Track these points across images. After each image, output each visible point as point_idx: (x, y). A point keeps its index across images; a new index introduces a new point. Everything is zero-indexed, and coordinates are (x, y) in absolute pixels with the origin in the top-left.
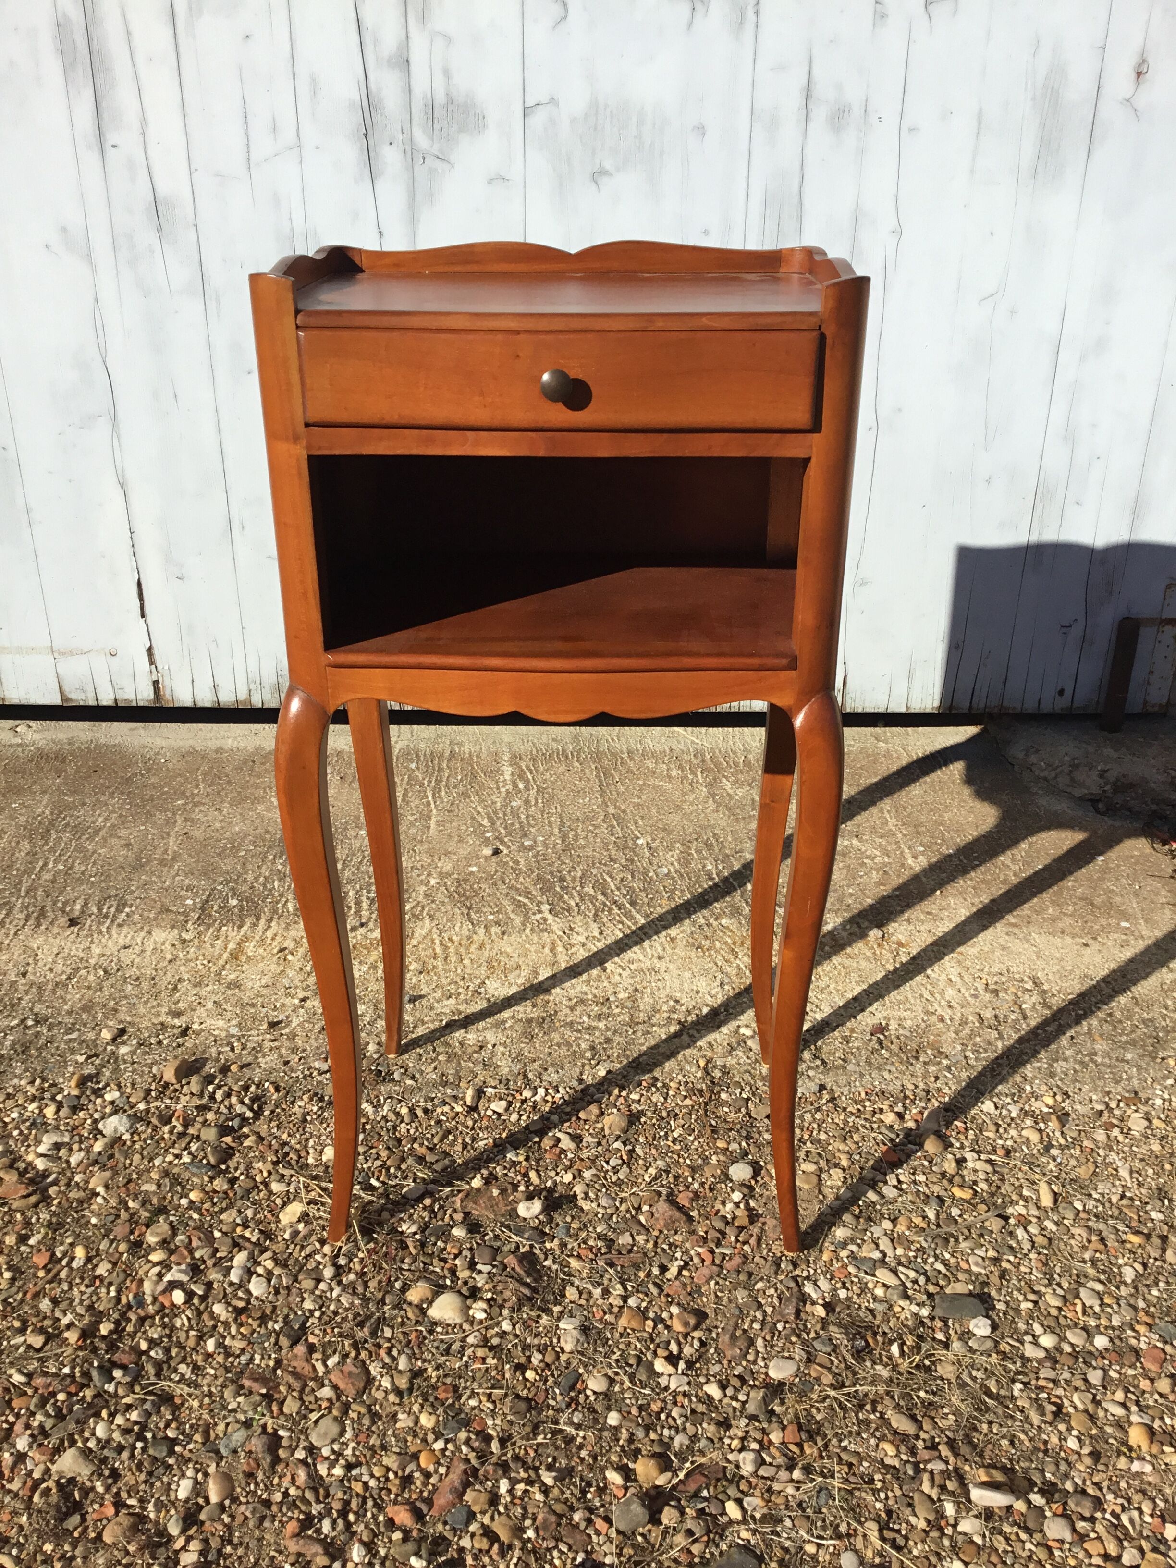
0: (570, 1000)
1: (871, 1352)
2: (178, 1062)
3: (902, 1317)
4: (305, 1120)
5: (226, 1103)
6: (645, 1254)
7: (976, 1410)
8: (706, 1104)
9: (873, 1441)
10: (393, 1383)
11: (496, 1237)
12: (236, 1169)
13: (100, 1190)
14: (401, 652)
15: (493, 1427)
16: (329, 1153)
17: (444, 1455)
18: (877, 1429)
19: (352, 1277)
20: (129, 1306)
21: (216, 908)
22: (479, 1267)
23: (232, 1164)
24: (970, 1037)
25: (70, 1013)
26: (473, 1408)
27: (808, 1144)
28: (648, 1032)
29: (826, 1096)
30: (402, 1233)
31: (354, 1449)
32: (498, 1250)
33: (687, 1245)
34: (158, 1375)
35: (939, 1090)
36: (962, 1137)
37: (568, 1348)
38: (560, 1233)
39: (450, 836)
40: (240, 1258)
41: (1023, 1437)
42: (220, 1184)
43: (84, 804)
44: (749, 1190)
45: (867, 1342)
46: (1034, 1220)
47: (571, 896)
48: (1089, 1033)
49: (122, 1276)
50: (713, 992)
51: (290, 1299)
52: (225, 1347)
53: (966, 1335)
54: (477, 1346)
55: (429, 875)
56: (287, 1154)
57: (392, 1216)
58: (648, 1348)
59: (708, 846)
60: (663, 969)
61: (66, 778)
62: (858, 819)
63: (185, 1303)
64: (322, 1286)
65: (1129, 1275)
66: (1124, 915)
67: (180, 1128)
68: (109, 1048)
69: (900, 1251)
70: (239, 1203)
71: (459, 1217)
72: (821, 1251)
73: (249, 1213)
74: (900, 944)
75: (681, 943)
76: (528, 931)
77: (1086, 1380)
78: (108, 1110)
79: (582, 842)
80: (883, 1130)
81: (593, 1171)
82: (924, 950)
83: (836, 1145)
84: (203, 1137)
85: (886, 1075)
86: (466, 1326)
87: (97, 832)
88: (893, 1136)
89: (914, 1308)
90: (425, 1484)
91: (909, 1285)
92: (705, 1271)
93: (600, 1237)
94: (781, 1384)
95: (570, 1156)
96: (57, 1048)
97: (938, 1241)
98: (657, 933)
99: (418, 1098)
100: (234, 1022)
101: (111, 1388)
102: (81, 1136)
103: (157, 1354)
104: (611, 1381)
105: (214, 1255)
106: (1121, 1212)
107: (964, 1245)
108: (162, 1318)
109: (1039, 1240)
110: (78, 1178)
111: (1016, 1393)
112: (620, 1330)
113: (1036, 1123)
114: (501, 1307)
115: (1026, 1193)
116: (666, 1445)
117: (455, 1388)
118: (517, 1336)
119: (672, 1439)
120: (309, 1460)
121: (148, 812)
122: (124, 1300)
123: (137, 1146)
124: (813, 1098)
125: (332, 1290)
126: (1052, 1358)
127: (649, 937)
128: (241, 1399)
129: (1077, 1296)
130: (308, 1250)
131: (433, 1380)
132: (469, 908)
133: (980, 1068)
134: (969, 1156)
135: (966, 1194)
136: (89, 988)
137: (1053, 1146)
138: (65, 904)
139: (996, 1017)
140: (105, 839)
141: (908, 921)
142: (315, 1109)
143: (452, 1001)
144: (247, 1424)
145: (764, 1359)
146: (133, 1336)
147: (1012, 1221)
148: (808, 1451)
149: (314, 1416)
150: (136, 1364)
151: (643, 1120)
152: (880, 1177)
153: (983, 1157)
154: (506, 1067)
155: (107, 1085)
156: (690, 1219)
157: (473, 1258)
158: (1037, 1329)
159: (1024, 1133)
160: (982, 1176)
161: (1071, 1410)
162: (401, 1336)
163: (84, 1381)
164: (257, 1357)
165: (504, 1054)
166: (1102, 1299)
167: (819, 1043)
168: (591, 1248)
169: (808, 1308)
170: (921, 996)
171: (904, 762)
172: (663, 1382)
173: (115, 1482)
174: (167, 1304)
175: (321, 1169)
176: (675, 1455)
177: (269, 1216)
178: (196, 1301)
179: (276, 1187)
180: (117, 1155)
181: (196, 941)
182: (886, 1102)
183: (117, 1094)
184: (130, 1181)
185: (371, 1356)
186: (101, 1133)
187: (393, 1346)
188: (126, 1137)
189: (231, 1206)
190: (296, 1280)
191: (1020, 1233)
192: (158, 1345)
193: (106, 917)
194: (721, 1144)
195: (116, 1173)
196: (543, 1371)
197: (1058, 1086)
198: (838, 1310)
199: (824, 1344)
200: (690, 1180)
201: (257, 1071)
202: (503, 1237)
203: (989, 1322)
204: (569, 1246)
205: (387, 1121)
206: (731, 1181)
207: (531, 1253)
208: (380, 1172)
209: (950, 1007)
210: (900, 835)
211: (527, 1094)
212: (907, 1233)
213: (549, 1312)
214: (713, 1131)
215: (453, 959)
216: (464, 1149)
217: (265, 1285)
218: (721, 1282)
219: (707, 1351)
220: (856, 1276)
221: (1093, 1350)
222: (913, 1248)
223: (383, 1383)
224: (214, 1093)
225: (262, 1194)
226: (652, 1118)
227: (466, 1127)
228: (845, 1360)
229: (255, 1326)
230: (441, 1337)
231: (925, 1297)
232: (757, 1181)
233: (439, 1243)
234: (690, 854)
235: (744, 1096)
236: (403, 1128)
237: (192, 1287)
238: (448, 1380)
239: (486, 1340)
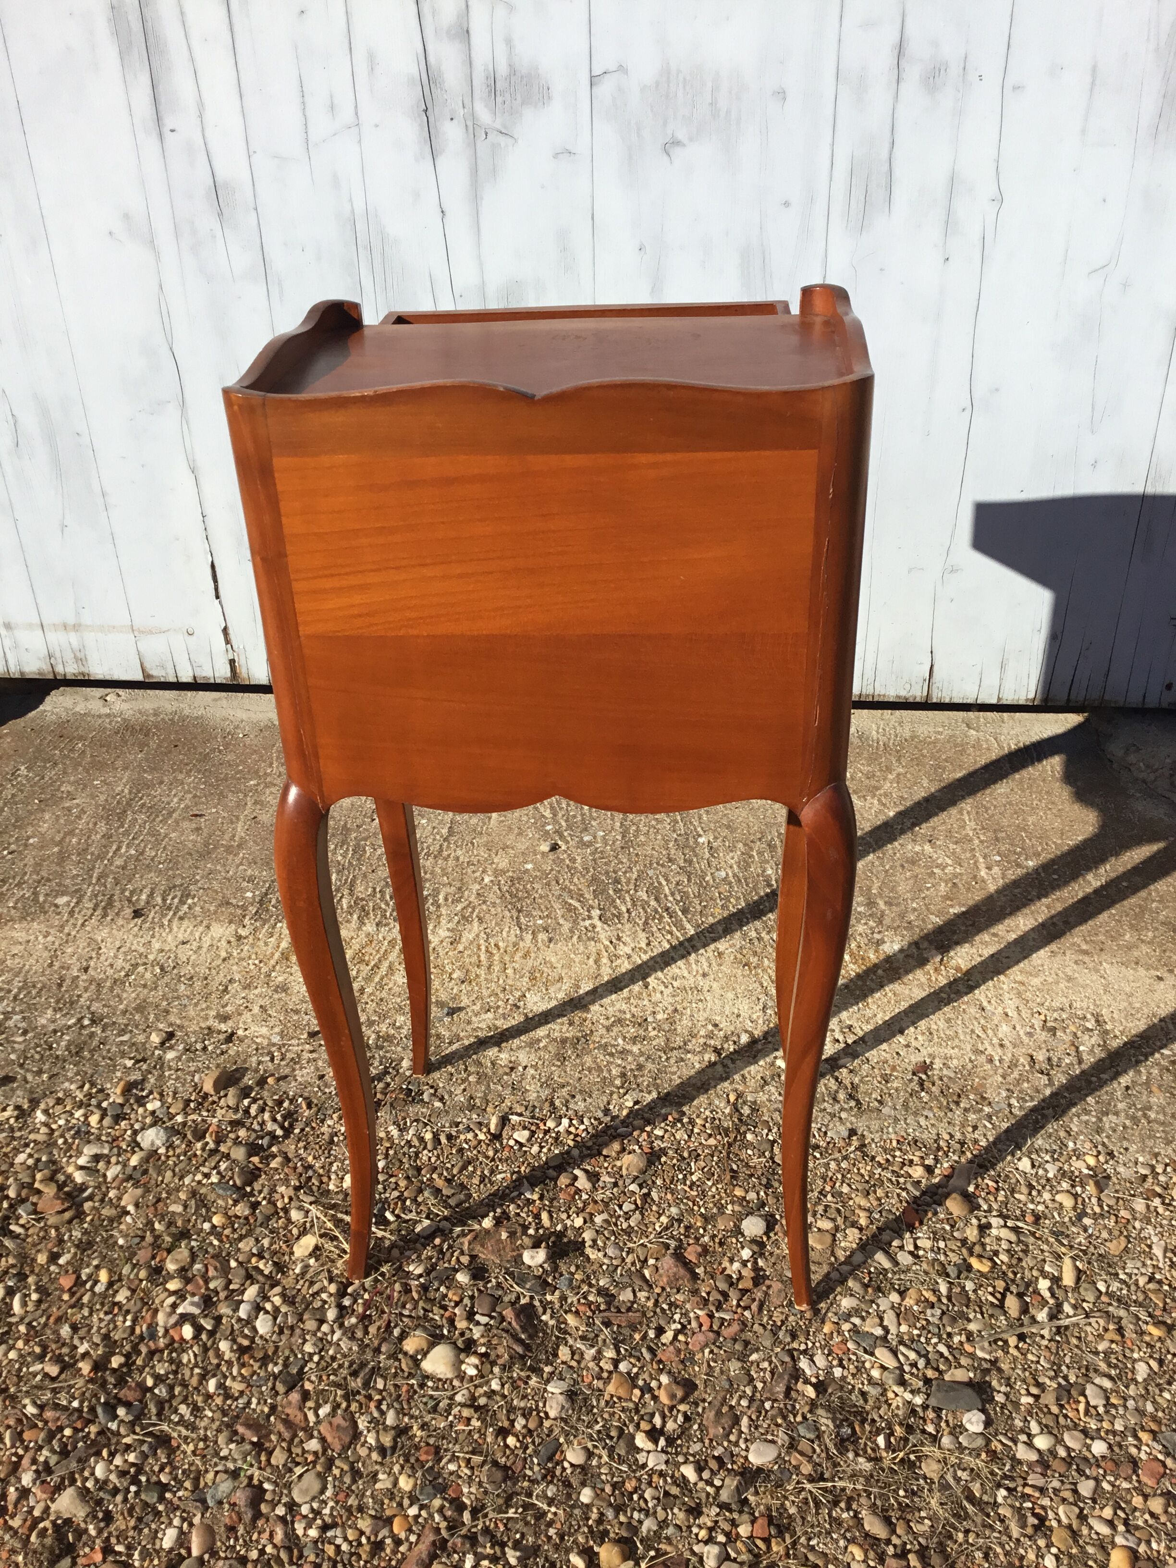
0: (608, 1018)
1: (855, 1443)
2: (219, 1070)
3: (894, 1404)
4: (331, 1142)
5: (259, 1119)
6: (644, 1314)
7: (954, 1515)
8: (730, 1145)
9: (842, 1543)
10: (378, 1440)
12: (260, 1192)
13: (131, 1208)
15: (468, 1493)
16: (348, 1182)
17: (417, 1522)
18: (847, 1530)
19: (353, 1320)
20: (142, 1338)
21: (274, 901)
22: (478, 1317)
23: (257, 1186)
24: (1018, 1082)
25: (124, 1012)
26: (451, 1473)
27: (829, 1197)
28: (682, 1060)
29: (855, 1143)
30: (408, 1273)
31: (332, 1508)
32: (498, 1300)
34: (159, 1414)
35: (975, 1141)
36: (992, 1198)
37: (552, 1414)
38: (562, 1284)
39: (510, 829)
40: (251, 1292)
41: (999, 1550)
42: (242, 1209)
43: (161, 782)
44: (759, 1245)
45: (853, 1429)
46: (1051, 1301)
47: (624, 902)
48: (1147, 1083)
49: (139, 1304)
50: (755, 1017)
51: (293, 1340)
52: (225, 1388)
53: (957, 1430)
54: (463, 1405)
55: (484, 872)
56: (310, 1178)
57: (402, 1254)
58: (631, 1420)
60: (706, 989)
61: (147, 753)
62: (935, 821)
63: (193, 1338)
64: (325, 1328)
65: (1142, 1371)
67: (211, 1145)
68: (157, 1052)
69: (904, 1328)
70: (258, 1230)
71: (465, 1260)
72: (823, 1322)
73: (266, 1242)
75: (728, 959)
76: (575, 938)
77: (1075, 1492)
78: (148, 1120)
79: (642, 838)
80: (909, 1186)
81: (605, 1216)
83: (857, 1200)
84: (233, 1156)
85: (922, 1121)
86: (456, 1383)
87: (171, 814)
88: (918, 1194)
89: (908, 1396)
90: (395, 1552)
91: (907, 1368)
92: (700, 1338)
93: (601, 1292)
94: (760, 1470)
95: (585, 1196)
96: (109, 1051)
98: (705, 946)
99: (444, 1122)
100: (277, 1030)
101: (113, 1426)
102: (119, 1148)
103: (161, 1391)
104: (590, 1455)
105: (226, 1287)
106: (1146, 1297)
107: (972, 1326)
108: (171, 1352)
110: (112, 1194)
111: (1000, 1500)
112: (607, 1397)
113: (1073, 1186)
114: (493, 1363)
115: (1048, 1267)
116: (634, 1529)
117: (437, 1449)
118: (504, 1397)
119: (640, 1522)
120: (289, 1518)
121: (221, 793)
122: (138, 1331)
123: (171, 1162)
124: (842, 1144)
125: (333, 1332)
126: (1044, 1462)
127: (696, 950)
128: (233, 1446)
129: (1083, 1393)
130: (316, 1287)
131: (417, 1440)
132: (519, 911)
133: (1023, 1118)
134: (995, 1222)
135: (984, 1267)
136: (145, 986)
137: (1086, 1214)
138: (132, 893)
139: (1049, 1059)
140: (177, 822)
141: (972, 943)
142: (343, 1129)
143: (490, 1015)
144: (235, 1474)
145: (746, 1440)
146: (141, 1370)
148: (775, 1548)
149: (299, 1470)
150: (141, 1401)
151: (663, 1159)
152: (896, 1240)
153: (1010, 1223)
154: (534, 1092)
155: (151, 1092)
156: (695, 1277)
157: (473, 1307)
158: (1034, 1428)
159: (1058, 1198)
160: (1005, 1245)
161: (1054, 1524)
162: (392, 1389)
163: (90, 1417)
164: (254, 1401)
165: (533, 1078)
166: (1108, 1399)
168: (589, 1304)
169: (800, 1386)
170: (973, 1031)
172: (641, 1458)
173: (107, 1526)
174: (177, 1338)
175: (341, 1197)
176: (641, 1541)
177: (284, 1246)
178: (204, 1337)
179: (295, 1215)
180: (151, 1171)
181: (251, 937)
182: (918, 1153)
183: (159, 1104)
184: (159, 1200)
185: (361, 1408)
186: (138, 1145)
187: (383, 1399)
188: (162, 1151)
189: (249, 1233)
190: (301, 1320)
192: (163, 1381)
193: (169, 908)
194: (739, 1192)
195: (148, 1191)
196: (524, 1437)
197: (1104, 1144)
198: (830, 1391)
199: (808, 1429)
200: (701, 1231)
201: (293, 1084)
202: (505, 1285)
203: (983, 1417)
204: (569, 1301)
205: (410, 1147)
206: (743, 1235)
207: (531, 1305)
208: (396, 1204)
209: (1002, 1046)
210: (976, 842)
211: (551, 1124)
212: (915, 1307)
213: (538, 1371)
214: (732, 1177)
215: (497, 968)
216: (481, 1182)
217: (270, 1323)
218: (716, 1350)
219: (691, 1427)
220: (854, 1354)
221: (1090, 1456)
222: (918, 1325)
223: (368, 1439)
224: (249, 1107)
225: (280, 1222)
226: (672, 1159)
227: (487, 1157)
228: (827, 1449)
229: (256, 1368)
230: (431, 1392)
231: (921, 1383)
232: (769, 1238)
233: (443, 1289)
234: (751, 856)
235: (771, 1138)
236: (425, 1155)
237: (202, 1321)
238: (432, 1441)
239: (473, 1398)
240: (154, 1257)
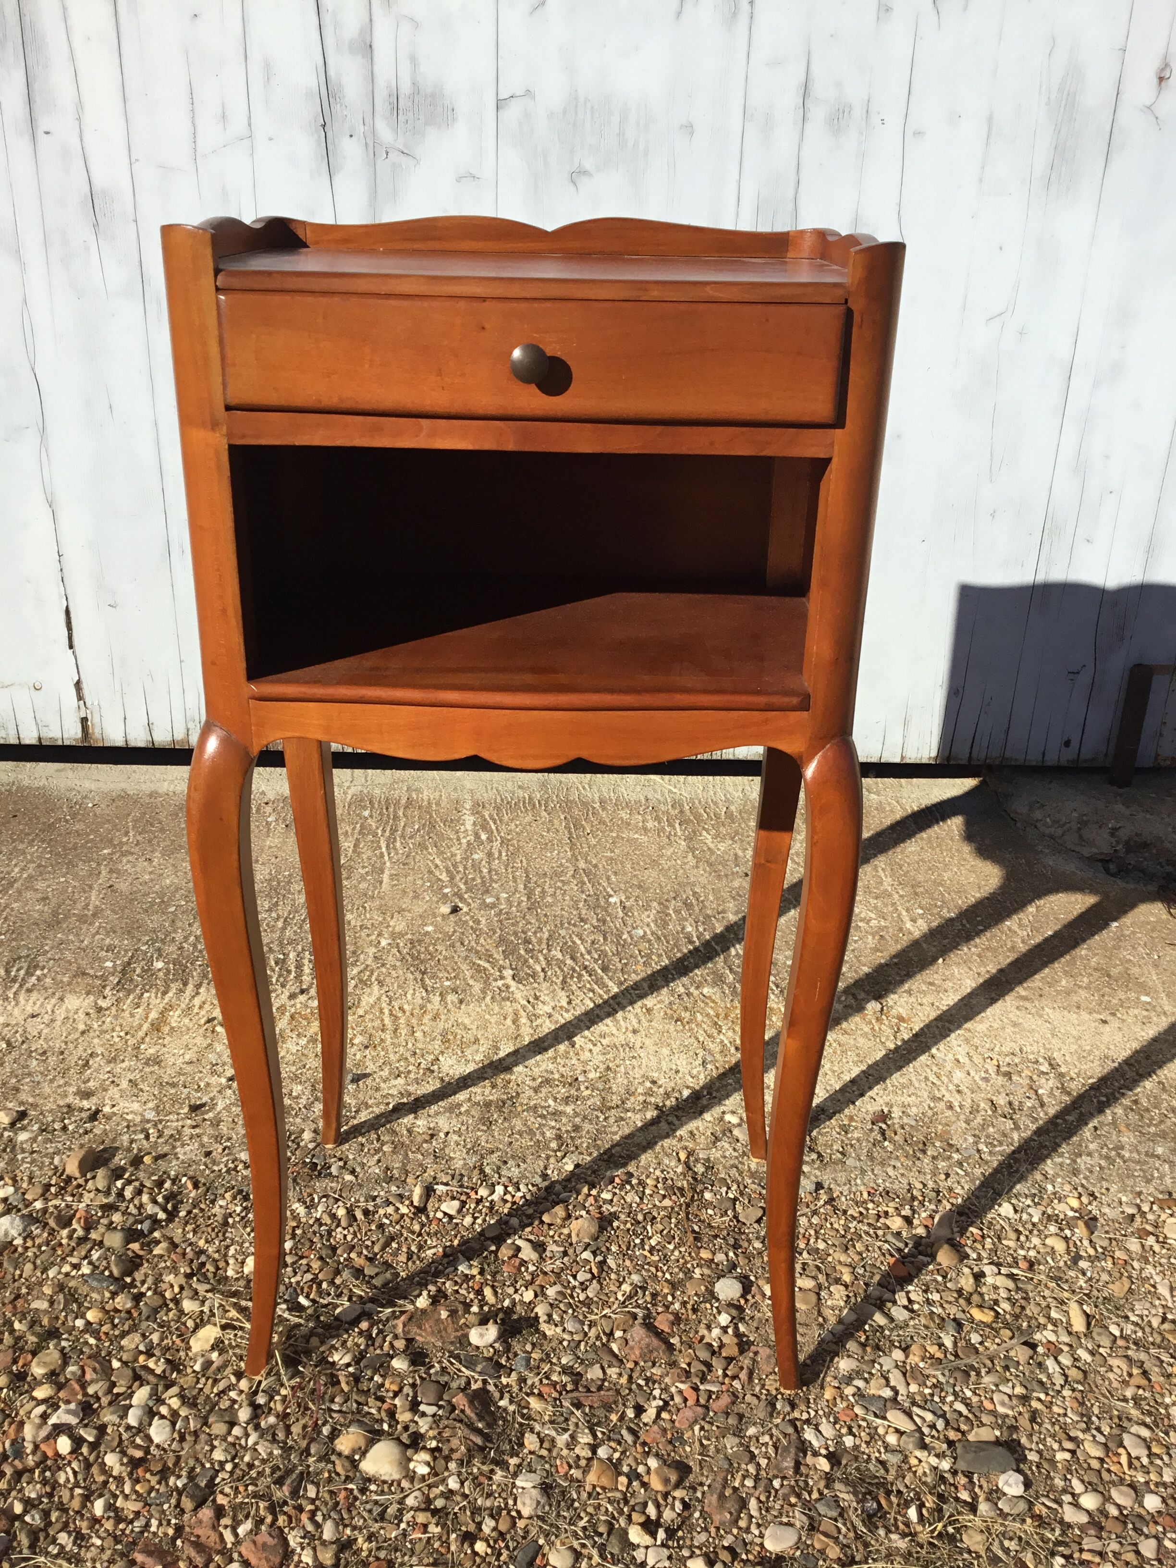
0: (534, 1079)
1: (883, 1517)
2: (84, 1151)
3: (920, 1472)
4: (226, 1224)
5: (136, 1202)
6: (618, 1392)
8: (688, 1205)
10: (315, 1558)
11: (444, 1370)
12: (143, 1282)
14: (339, 683)
16: (250, 1265)
19: (272, 1420)
20: (5, 1456)
21: (138, 971)
22: (422, 1408)
23: (138, 1276)
24: (983, 1127)
27: (805, 1254)
28: (622, 1119)
29: (823, 1197)
30: (333, 1364)
32: (445, 1386)
33: (667, 1380)
34: (32, 1547)
35: (950, 1190)
36: (979, 1246)
37: (526, 1512)
38: (519, 1364)
39: (404, 892)
40: (141, 1395)
42: (122, 1302)
44: (737, 1310)
45: (879, 1503)
46: (1066, 1349)
47: (537, 961)
48: (1114, 1123)
50: (695, 1072)
51: (198, 1447)
52: (116, 1510)
53: (993, 1496)
54: (418, 1509)
55: (380, 935)
56: (203, 1264)
57: (322, 1343)
58: (621, 1512)
59: (688, 905)
60: (638, 1046)
63: (71, 1453)
64: (237, 1431)
66: (1144, 988)
67: (80, 1232)
69: (913, 1388)
70: (144, 1325)
71: (400, 1344)
72: (822, 1387)
73: (155, 1338)
74: (901, 1019)
75: (658, 1015)
76: (488, 999)
77: (1138, 1553)
79: (549, 899)
80: (890, 1238)
81: (558, 1288)
82: (928, 1026)
83: (836, 1255)
84: (107, 1243)
85: (890, 1171)
86: (405, 1484)
87: (11, 884)
88: (901, 1245)
89: (934, 1461)
91: (926, 1430)
92: (688, 1414)
93: (566, 1370)
94: (780, 1558)
95: (532, 1268)
97: (958, 1375)
98: (632, 1003)
99: (358, 1197)
100: (151, 1105)
103: (33, 1519)
104: (578, 1556)
105: (110, 1391)
106: (1164, 1338)
107: (988, 1380)
108: (44, 1471)
109: (1073, 1373)
112: (588, 1488)
113: (1061, 1229)
114: (448, 1459)
115: (1054, 1314)
117: (390, 1564)
118: (465, 1496)
121: (70, 862)
123: (30, 1254)
124: (809, 1198)
125: (247, 1435)
126: (1096, 1523)
127: (623, 1008)
129: (1121, 1445)
130: (222, 1385)
131: (364, 1554)
132: (424, 973)
133: (995, 1164)
134: (988, 1270)
135: (985, 1317)
137: (1081, 1257)
139: (1010, 1103)
140: (19, 892)
141: (909, 992)
142: (238, 1209)
143: (401, 1081)
145: (759, 1526)
146: (6, 1495)
147: (1040, 1349)
150: (7, 1533)
151: (616, 1224)
152: (888, 1295)
153: (1004, 1271)
154: (459, 1160)
156: (670, 1347)
157: (415, 1396)
158: (1078, 1487)
159: (1048, 1241)
160: (1003, 1294)
162: (327, 1496)
164: (154, 1523)
165: (458, 1144)
166: (1149, 1448)
167: (814, 1133)
168: (554, 1384)
169: (809, 1459)
170: (927, 1078)
171: (898, 816)
172: (639, 1555)
174: (50, 1453)
175: (242, 1283)
177: (178, 1341)
178: (85, 1450)
179: (188, 1305)
181: (114, 1009)
182: (891, 1204)
183: (11, 1190)
184: (18, 1296)
185: (290, 1522)
187: (317, 1509)
188: (18, 1242)
189: (134, 1329)
190: (206, 1423)
191: (1050, 1363)
192: (34, 1506)
193: (14, 980)
194: (705, 1254)
195: (3, 1287)
196: (495, 1542)
197: (1083, 1186)
198: (844, 1462)
199: (829, 1506)
200: (670, 1298)
201: (174, 1163)
202: (451, 1370)
203: (1021, 1478)
204: (529, 1382)
205: (321, 1225)
206: (718, 1300)
207: (484, 1391)
208: (311, 1287)
209: (959, 1092)
210: (896, 896)
211: (483, 1192)
212: (922, 1365)
213: (504, 1465)
214: (695, 1239)
215: (404, 1032)
216: (409, 1259)
217: (168, 1429)
218: (707, 1427)
219: (691, 1515)
220: (864, 1419)
221: (1144, 1513)
222: (929, 1384)
223: (303, 1558)
224: (123, 1189)
225: (171, 1314)
226: (626, 1222)
227: (413, 1233)
228: (854, 1527)
229: (153, 1483)
230: (375, 1497)
231: (945, 1446)
232: (747, 1301)
233: (376, 1378)
234: (668, 915)
235: (731, 1196)
236: (339, 1233)
237: (82, 1432)
238: (382, 1554)
239: (428, 1501)
240: (15, 1361)
